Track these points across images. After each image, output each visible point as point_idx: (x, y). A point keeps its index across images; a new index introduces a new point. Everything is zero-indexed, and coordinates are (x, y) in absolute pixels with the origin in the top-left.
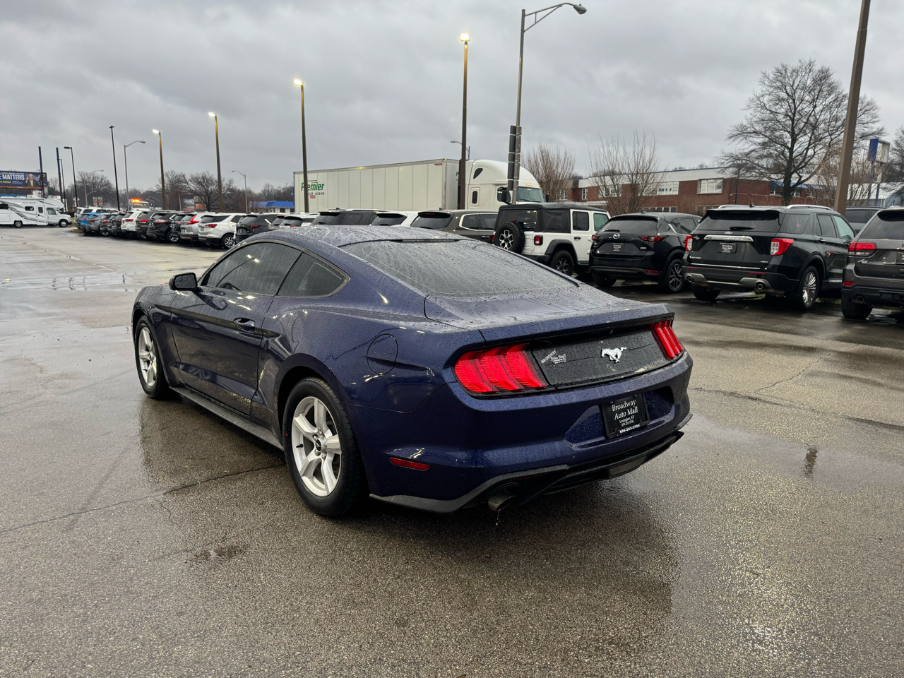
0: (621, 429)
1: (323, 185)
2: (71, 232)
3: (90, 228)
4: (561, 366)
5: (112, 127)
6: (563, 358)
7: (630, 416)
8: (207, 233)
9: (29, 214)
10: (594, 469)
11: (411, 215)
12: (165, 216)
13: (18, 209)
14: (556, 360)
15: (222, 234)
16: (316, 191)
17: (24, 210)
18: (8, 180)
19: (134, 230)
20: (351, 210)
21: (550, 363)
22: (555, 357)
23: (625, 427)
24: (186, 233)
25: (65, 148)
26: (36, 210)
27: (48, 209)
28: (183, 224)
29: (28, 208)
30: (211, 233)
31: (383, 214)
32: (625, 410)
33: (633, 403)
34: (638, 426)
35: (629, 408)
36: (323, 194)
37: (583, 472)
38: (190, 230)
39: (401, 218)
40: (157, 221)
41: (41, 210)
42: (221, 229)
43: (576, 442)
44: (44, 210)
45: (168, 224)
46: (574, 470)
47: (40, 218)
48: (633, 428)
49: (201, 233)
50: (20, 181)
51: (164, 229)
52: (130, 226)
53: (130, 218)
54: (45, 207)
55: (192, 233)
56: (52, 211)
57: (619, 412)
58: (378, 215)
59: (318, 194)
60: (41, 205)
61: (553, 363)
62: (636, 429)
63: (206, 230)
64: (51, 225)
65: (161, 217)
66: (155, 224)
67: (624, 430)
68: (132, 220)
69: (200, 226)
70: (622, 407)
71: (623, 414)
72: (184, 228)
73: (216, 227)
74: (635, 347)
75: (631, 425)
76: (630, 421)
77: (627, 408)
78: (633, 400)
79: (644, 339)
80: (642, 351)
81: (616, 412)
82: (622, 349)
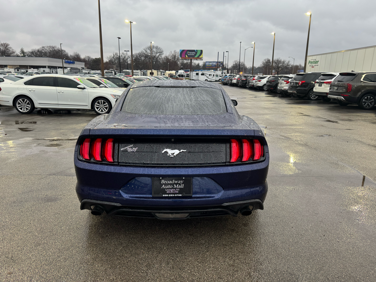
0: (164, 194)
1: (318, 61)
2: (219, 83)
3: (224, 82)
4: (131, 153)
5: (241, 42)
6: (135, 149)
7: (176, 189)
8: (257, 84)
9: (210, 77)
10: (138, 210)
11: (337, 74)
12: (246, 77)
13: (207, 75)
14: (130, 150)
15: (263, 84)
16: (315, 64)
17: (208, 76)
18: (211, 65)
19: (236, 83)
20: (311, 73)
21: (126, 151)
22: (130, 148)
23: (168, 194)
24: (251, 84)
25: (226, 52)
26: (212, 75)
27: (216, 75)
28: (250, 80)
29: (210, 75)
30: (258, 84)
31: (324, 74)
32: (173, 185)
33: (182, 182)
34: (181, 195)
35: (176, 184)
36: (318, 65)
37: (131, 210)
38: (252, 82)
39: (333, 76)
40: (243, 79)
41: (214, 75)
42: (263, 82)
43: (129, 194)
44: (215, 76)
45: (246, 80)
46: (125, 207)
47: (213, 78)
48: (176, 195)
49: (255, 84)
50: (214, 65)
51: (245, 82)
52: (234, 81)
53: (235, 78)
54: (215, 74)
55: (253, 84)
56: (217, 76)
57: (165, 184)
58: (322, 75)
59: (315, 65)
60: (214, 73)
61: (127, 151)
62: (178, 197)
63: (257, 83)
64: (216, 81)
65: (244, 77)
66: (242, 80)
67: (167, 195)
68: (235, 79)
69: (255, 81)
70: (170, 182)
71: (169, 187)
72: (250, 82)
73: (261, 82)
74: (197, 151)
75: (174, 194)
76: (174, 191)
77: (174, 183)
78: (182, 180)
79: (210, 148)
80: (202, 154)
81: (163, 184)
82: (181, 151)
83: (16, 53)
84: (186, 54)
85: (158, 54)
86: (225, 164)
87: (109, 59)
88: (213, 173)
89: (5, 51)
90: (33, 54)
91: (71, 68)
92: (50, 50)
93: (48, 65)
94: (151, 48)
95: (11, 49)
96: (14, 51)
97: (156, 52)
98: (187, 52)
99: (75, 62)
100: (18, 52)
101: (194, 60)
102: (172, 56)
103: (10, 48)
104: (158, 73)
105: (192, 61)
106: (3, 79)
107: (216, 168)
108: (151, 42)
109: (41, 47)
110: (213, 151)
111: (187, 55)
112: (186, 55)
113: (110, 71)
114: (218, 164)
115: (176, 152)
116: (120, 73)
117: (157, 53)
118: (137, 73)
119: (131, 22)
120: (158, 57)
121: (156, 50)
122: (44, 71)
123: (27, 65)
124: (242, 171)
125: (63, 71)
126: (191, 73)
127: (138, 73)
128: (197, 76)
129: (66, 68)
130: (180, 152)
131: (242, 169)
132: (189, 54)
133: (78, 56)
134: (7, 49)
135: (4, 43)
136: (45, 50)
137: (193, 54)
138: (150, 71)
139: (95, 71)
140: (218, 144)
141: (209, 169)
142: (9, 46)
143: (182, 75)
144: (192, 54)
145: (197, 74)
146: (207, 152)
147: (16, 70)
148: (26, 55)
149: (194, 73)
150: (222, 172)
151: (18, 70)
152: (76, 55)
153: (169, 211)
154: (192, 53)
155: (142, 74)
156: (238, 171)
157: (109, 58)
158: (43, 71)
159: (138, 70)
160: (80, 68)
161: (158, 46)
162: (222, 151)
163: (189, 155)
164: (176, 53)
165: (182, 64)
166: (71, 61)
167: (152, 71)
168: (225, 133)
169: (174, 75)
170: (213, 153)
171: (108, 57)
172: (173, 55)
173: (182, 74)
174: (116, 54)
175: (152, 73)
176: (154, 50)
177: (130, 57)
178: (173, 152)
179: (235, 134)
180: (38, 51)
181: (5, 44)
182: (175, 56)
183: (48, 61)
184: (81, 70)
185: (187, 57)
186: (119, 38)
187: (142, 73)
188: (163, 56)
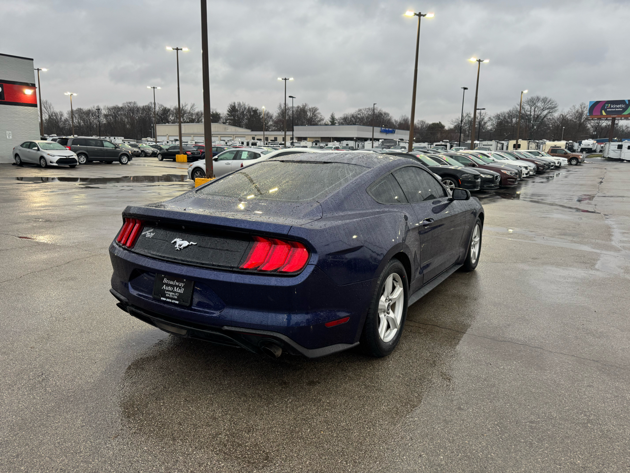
0: (163, 297)
4: (147, 239)
6: (152, 235)
7: (175, 292)
14: (148, 235)
22: (149, 233)
23: (167, 298)
32: (173, 286)
33: (182, 285)
34: (177, 302)
35: (177, 286)
48: (173, 301)
57: (167, 285)
61: (145, 236)
62: (174, 304)
67: (165, 299)
70: (171, 283)
71: (170, 288)
74: (208, 246)
75: (172, 299)
76: (173, 295)
77: (175, 286)
78: (183, 282)
79: (227, 244)
80: (211, 251)
81: (165, 284)
82: (191, 243)
83: (325, 120)
84: (603, 108)
85: (545, 112)
86: (231, 269)
87: (456, 124)
88: (210, 278)
89: (312, 118)
90: (345, 121)
91: (385, 139)
92: (369, 114)
93: (357, 136)
94: (533, 102)
95: (319, 116)
96: (323, 117)
97: (542, 108)
98: (606, 105)
99: (396, 130)
100: (327, 119)
101: (621, 119)
102: (575, 114)
103: (319, 113)
104: (530, 145)
105: (616, 122)
106: (260, 155)
107: (216, 272)
108: (522, 92)
109: (357, 109)
110: (227, 250)
111: (606, 111)
112: (603, 111)
113: (443, 144)
114: (222, 268)
115: (185, 243)
116: (459, 146)
117: (543, 110)
118: (489, 145)
119: (479, 61)
120: (545, 117)
121: (543, 104)
122: (347, 145)
123: (330, 136)
124: (249, 283)
125: (371, 144)
126: (607, 145)
127: (491, 145)
128: (619, 151)
129: (378, 140)
130: (189, 245)
131: (252, 281)
132: (610, 108)
133: (407, 120)
134: (315, 116)
135: (313, 107)
136: (361, 114)
137: (620, 108)
138: (514, 142)
139: (419, 144)
140: (238, 241)
141: (207, 271)
142: (318, 111)
143: (588, 149)
144: (618, 108)
145: (620, 147)
146: (220, 249)
147: (314, 144)
148: (336, 123)
149: (613, 145)
150: (221, 279)
151: (316, 144)
152: (404, 120)
153: (163, 320)
154: (618, 106)
155: (498, 148)
156: (242, 282)
157: (455, 122)
158: (345, 146)
159: (491, 140)
160: (398, 140)
161: (547, 97)
162: (239, 250)
163: (198, 250)
164: (584, 107)
165: (597, 128)
166: (390, 129)
167: (517, 142)
168: (243, 225)
169: (562, 148)
170: (226, 252)
171: (454, 120)
172: (577, 112)
173: (590, 147)
174: (467, 115)
175: (517, 146)
176: (540, 104)
177: (492, 120)
178: (181, 243)
179: (257, 229)
180: (353, 116)
181: (313, 109)
182: (581, 114)
183: (358, 130)
184: (397, 142)
185: (604, 113)
186: (465, 89)
187: (499, 145)
188: (556, 115)
